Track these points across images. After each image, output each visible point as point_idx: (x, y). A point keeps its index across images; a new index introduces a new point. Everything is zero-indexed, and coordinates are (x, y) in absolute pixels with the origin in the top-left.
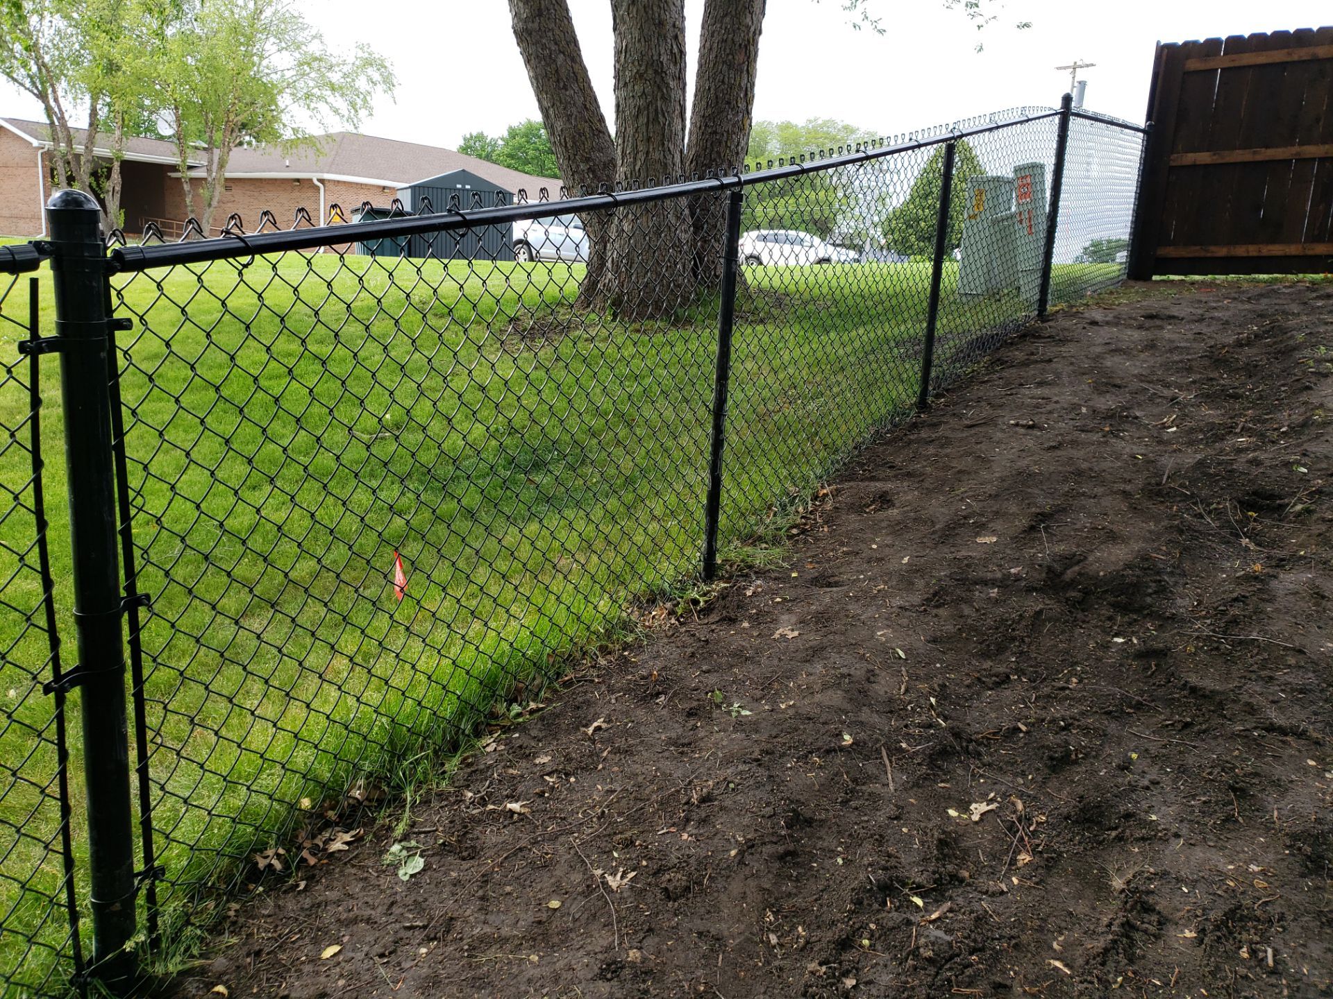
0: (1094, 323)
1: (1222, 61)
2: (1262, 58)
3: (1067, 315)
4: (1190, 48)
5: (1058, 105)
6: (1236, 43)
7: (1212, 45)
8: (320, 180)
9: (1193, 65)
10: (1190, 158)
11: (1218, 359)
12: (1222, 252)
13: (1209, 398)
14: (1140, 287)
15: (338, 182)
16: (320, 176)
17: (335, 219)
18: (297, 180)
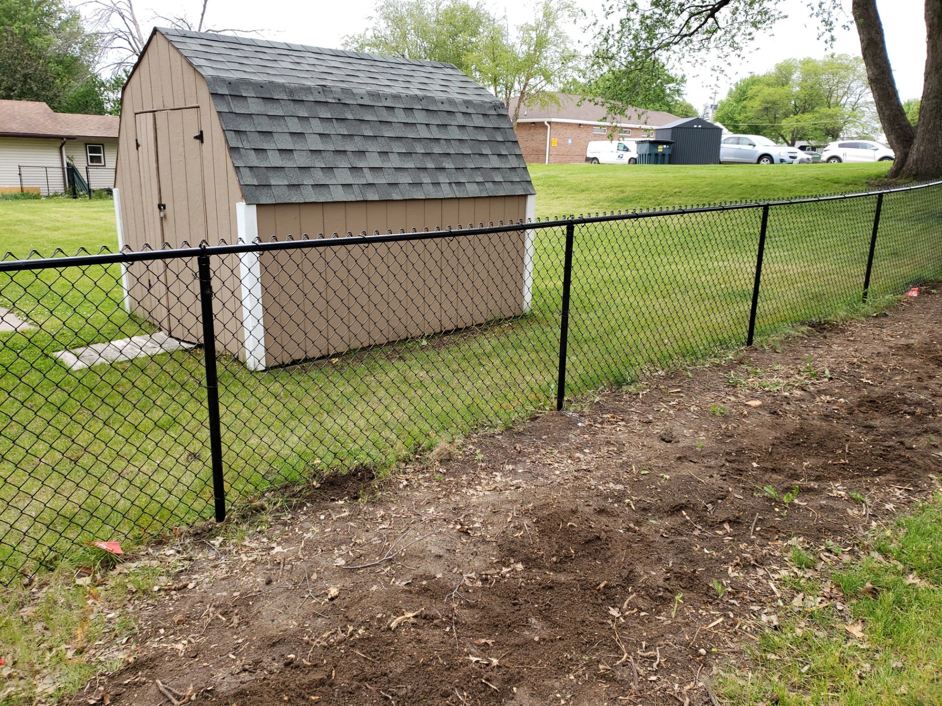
8: (548, 122)
15: (558, 123)
16: (549, 120)
17: (554, 144)
18: (534, 123)
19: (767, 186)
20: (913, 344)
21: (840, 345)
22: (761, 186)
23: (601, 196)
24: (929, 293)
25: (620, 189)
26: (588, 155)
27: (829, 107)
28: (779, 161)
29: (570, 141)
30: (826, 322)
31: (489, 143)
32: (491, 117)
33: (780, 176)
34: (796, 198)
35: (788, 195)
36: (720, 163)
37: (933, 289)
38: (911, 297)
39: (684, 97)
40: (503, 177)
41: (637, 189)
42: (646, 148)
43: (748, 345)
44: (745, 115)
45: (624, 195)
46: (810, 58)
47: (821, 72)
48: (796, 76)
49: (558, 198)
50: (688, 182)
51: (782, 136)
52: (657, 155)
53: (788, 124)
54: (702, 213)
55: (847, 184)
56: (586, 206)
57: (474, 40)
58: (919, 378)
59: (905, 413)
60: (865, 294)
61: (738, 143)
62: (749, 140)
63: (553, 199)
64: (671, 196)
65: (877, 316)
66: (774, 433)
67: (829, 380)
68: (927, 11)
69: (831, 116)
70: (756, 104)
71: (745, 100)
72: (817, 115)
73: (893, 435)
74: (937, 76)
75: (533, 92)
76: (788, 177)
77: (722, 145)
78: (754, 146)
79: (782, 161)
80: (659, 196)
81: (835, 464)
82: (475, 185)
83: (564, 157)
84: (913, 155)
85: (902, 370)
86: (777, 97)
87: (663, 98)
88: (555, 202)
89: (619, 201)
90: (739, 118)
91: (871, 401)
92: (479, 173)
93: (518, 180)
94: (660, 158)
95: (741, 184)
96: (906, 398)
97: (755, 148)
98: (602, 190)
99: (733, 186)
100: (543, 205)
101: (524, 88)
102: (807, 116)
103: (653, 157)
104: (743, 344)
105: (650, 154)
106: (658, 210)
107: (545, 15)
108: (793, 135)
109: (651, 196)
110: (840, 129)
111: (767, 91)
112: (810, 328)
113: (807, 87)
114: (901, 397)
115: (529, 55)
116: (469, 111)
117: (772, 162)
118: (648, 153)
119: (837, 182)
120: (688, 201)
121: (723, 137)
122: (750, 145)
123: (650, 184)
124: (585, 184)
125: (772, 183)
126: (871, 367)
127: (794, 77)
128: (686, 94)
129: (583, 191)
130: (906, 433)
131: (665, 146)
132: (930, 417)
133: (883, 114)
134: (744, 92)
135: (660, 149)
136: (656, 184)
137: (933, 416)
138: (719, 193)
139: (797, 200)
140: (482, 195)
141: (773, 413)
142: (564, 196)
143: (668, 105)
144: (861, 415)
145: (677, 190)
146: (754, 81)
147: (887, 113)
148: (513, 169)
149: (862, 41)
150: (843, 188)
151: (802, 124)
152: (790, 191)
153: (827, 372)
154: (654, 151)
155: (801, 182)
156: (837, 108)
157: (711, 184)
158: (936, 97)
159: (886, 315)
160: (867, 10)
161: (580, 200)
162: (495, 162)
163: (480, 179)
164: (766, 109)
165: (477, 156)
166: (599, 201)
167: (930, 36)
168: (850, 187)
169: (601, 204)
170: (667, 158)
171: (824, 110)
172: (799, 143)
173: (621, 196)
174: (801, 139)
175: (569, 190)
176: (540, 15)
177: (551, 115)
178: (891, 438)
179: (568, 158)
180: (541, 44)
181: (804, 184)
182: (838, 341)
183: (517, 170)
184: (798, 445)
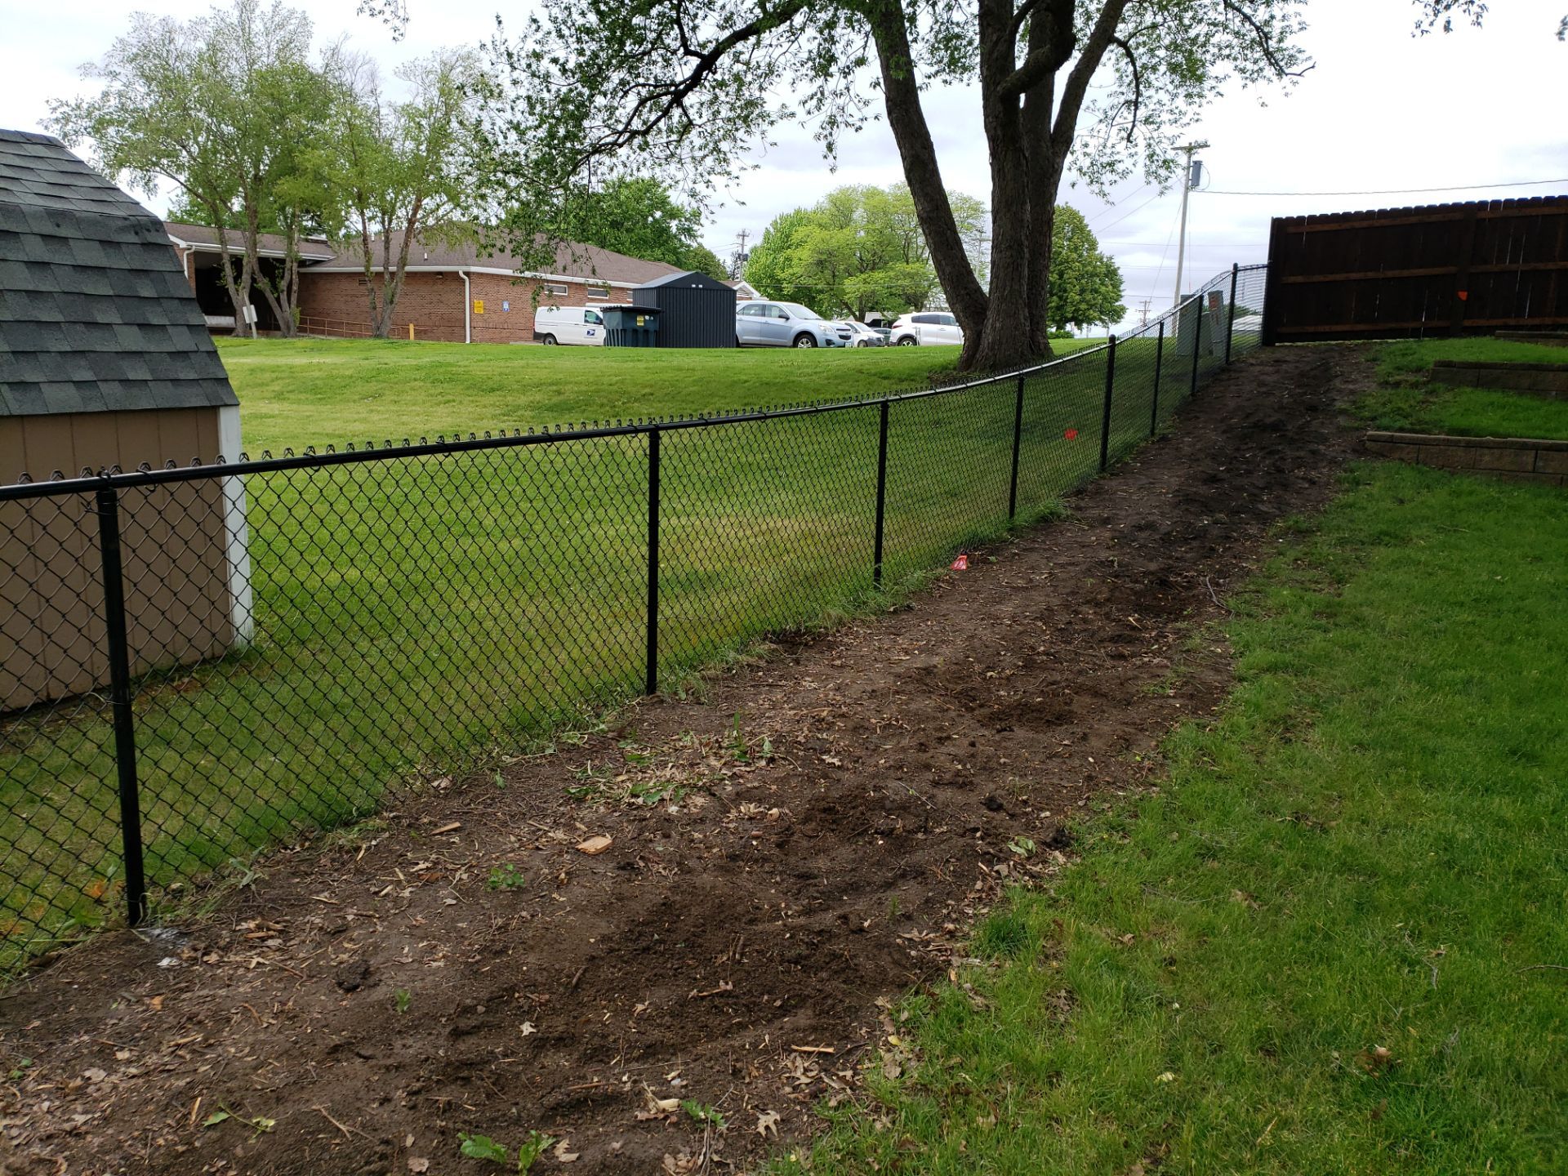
0: (1252, 365)
1: (1306, 229)
2: (1326, 228)
3: (1238, 360)
4: (1289, 220)
5: (1231, 268)
6: (1312, 218)
7: (1301, 219)
8: (465, 273)
9: (1291, 230)
10: (1292, 279)
11: (1302, 375)
12: (1311, 329)
13: (1299, 386)
14: (1268, 349)
15: (482, 274)
16: (466, 269)
17: (479, 310)
18: (440, 273)
19: (783, 384)
20: (935, 667)
21: (816, 677)
22: (775, 384)
23: (523, 400)
24: (986, 562)
25: (555, 388)
26: (539, 329)
27: (908, 263)
28: (825, 344)
29: (506, 306)
30: (808, 631)
31: (116, 299)
32: (124, 247)
33: (807, 367)
34: (826, 401)
35: (814, 397)
36: (738, 345)
37: (992, 555)
38: (957, 571)
39: (699, 240)
40: (152, 371)
41: (584, 388)
42: (616, 320)
43: (648, 695)
44: (791, 271)
45: (561, 397)
46: (875, 189)
47: (893, 210)
48: (859, 214)
49: (449, 401)
50: (665, 376)
51: (846, 304)
52: (635, 331)
53: (852, 286)
54: (681, 430)
55: (901, 381)
56: (494, 417)
57: (319, 127)
58: (921, 744)
59: (876, 833)
60: (878, 573)
61: (764, 315)
62: (781, 310)
63: (438, 404)
64: (636, 400)
65: (895, 611)
66: (604, 927)
67: (768, 764)
68: (986, 116)
69: (911, 276)
70: (804, 256)
71: (789, 247)
72: (892, 274)
73: (845, 891)
74: (1008, 215)
75: (431, 221)
76: (818, 370)
77: (738, 317)
78: (788, 319)
79: (829, 343)
80: (618, 400)
81: (703, 998)
82: (71, 390)
83: (498, 332)
84: (988, 338)
85: (901, 727)
86: (834, 243)
87: (666, 241)
88: (441, 409)
89: (550, 409)
90: (782, 276)
91: (825, 810)
92: (83, 363)
93: (193, 376)
94: (641, 337)
95: (746, 381)
96: (885, 798)
97: (789, 324)
98: (525, 388)
99: (734, 383)
100: (418, 415)
101: (415, 214)
102: (878, 275)
103: (629, 335)
104: (638, 693)
105: (624, 330)
106: (614, 425)
107: (442, 93)
108: (861, 303)
109: (605, 401)
110: (925, 296)
111: (818, 234)
112: (774, 646)
113: (874, 230)
114: (878, 795)
115: (416, 157)
116: (63, 232)
117: (815, 344)
118: (620, 328)
119: (886, 377)
120: (662, 409)
121: (741, 304)
122: (780, 317)
123: (606, 380)
124: (499, 378)
125: (792, 378)
126: (850, 724)
127: (855, 216)
128: (702, 236)
129: (493, 390)
130: (869, 884)
131: (647, 317)
132: (920, 836)
133: (943, 271)
134: (788, 236)
135: (640, 321)
136: (615, 379)
137: (925, 833)
138: (712, 395)
139: (828, 406)
140: (90, 409)
141: (623, 868)
142: (458, 399)
143: (675, 251)
144: (805, 843)
145: (647, 390)
146: (799, 219)
147: (948, 270)
148: (183, 355)
149: (904, 159)
150: (895, 386)
151: (872, 287)
152: (817, 391)
153: (767, 746)
154: (630, 325)
155: (836, 377)
156: (918, 264)
157: (701, 379)
158: (1010, 247)
159: (909, 608)
160: (907, 111)
161: (485, 407)
162: (132, 339)
163: (88, 376)
164: (820, 263)
165: (80, 328)
166: (518, 408)
167: (994, 154)
168: (904, 385)
169: (519, 413)
170: (652, 338)
171: (900, 266)
172: (870, 317)
173: (555, 400)
174: (872, 309)
175: (468, 388)
176: (435, 92)
177: (469, 261)
178: (841, 899)
179: (505, 333)
180: (439, 138)
181: (839, 381)
182: (817, 669)
183: (192, 356)
184: (646, 950)
